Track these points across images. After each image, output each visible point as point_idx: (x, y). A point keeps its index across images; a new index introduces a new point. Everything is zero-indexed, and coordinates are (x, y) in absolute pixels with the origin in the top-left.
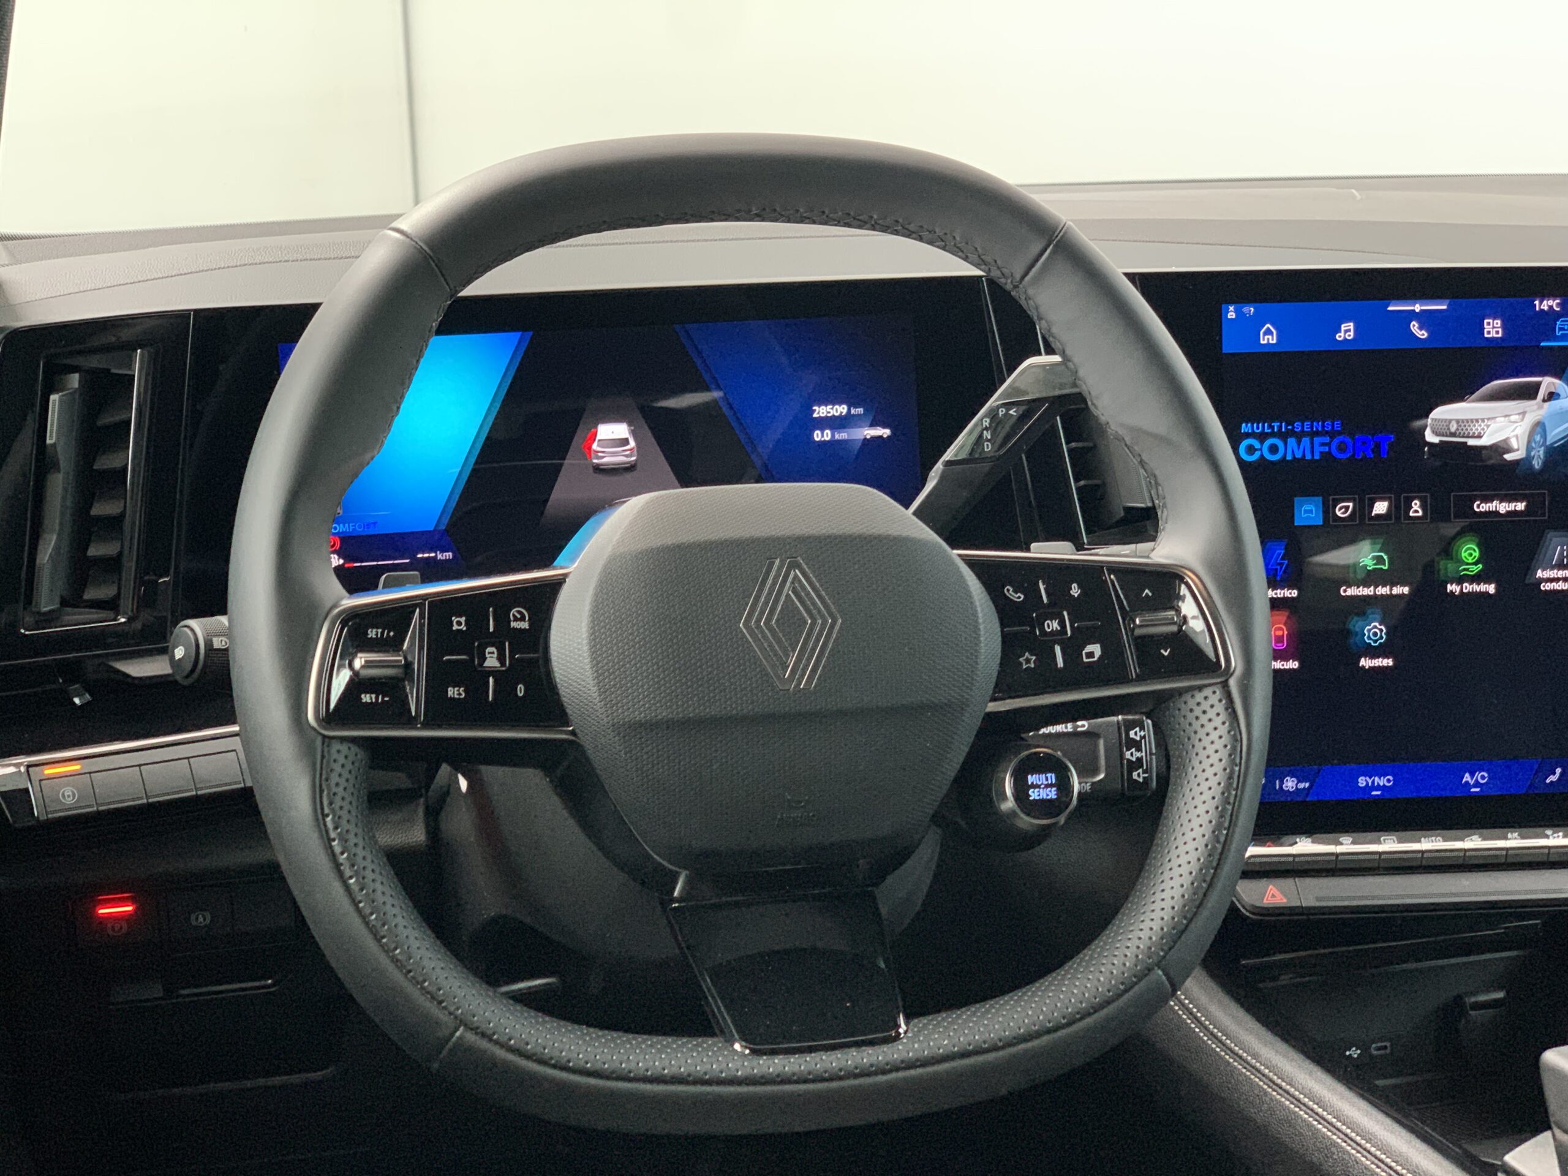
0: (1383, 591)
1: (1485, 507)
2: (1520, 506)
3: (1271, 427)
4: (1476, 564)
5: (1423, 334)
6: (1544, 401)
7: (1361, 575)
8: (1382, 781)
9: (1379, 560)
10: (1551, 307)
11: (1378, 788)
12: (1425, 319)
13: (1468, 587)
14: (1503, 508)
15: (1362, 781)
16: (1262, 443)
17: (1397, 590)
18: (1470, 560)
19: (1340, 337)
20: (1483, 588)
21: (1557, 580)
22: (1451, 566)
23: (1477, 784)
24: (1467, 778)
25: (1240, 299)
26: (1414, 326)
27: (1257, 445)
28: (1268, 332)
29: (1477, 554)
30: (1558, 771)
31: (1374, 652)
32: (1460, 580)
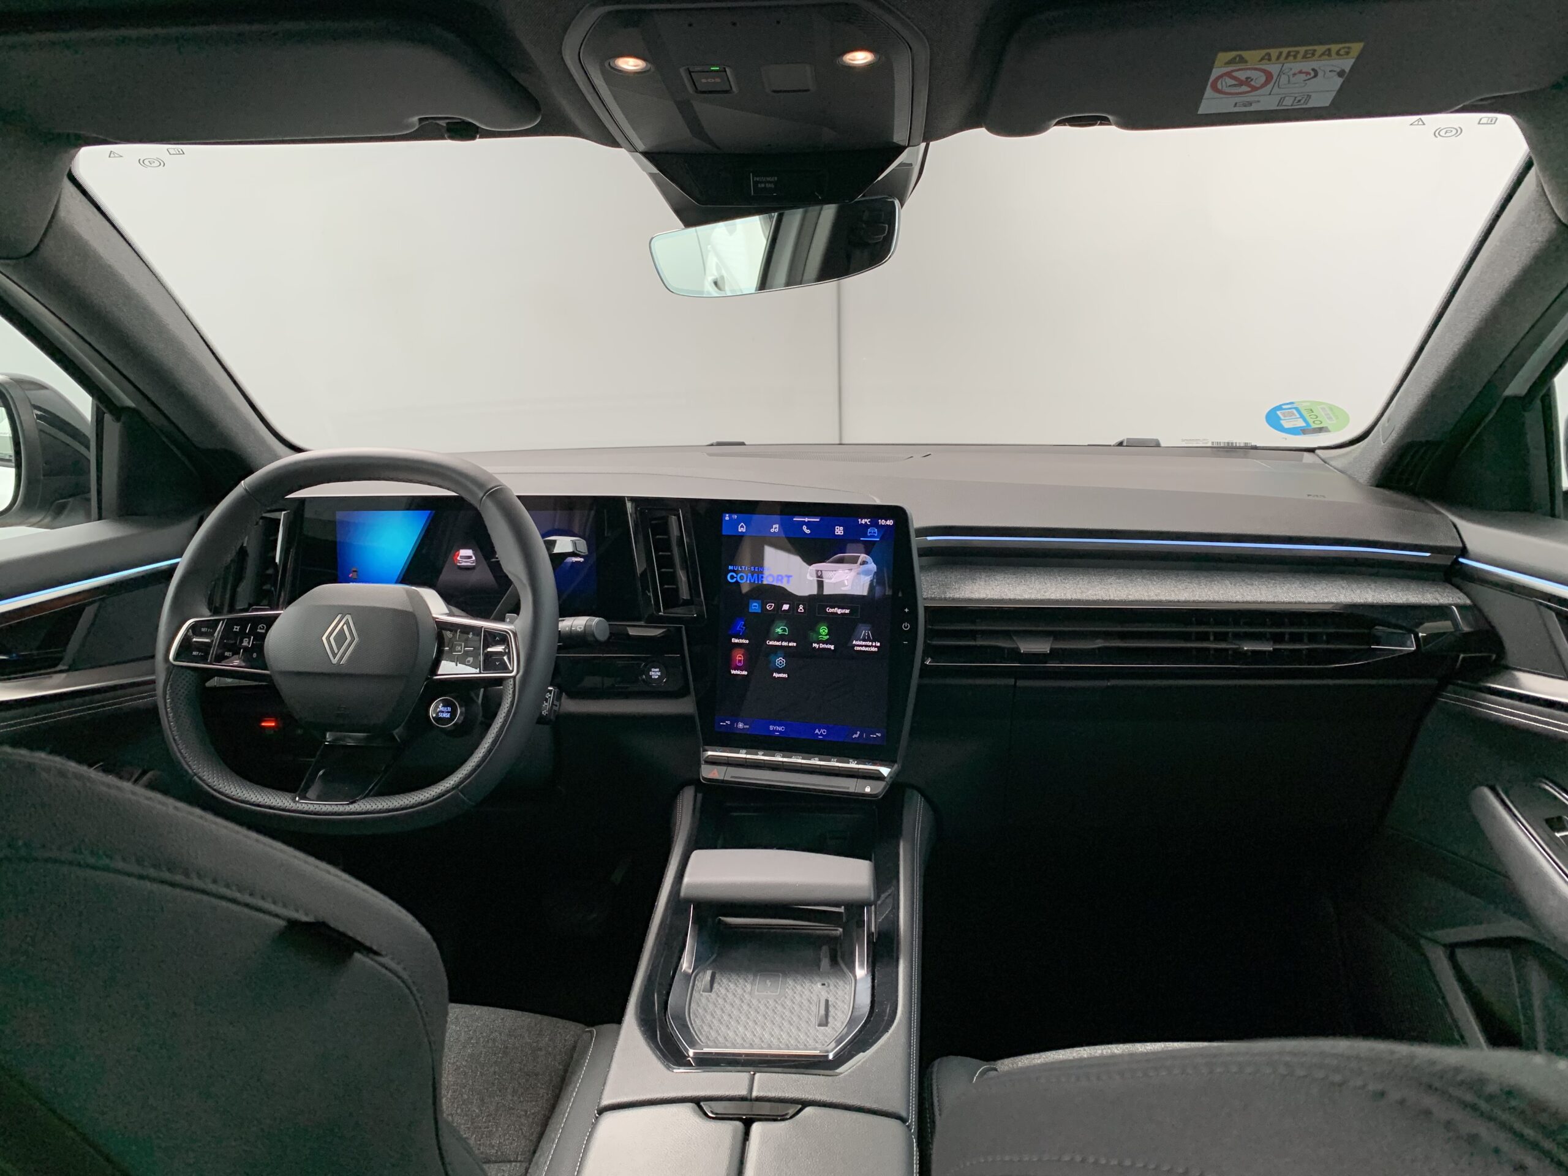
0: (785, 644)
1: (831, 610)
2: (847, 611)
3: (741, 568)
4: (826, 635)
5: (808, 531)
6: (861, 564)
7: (776, 636)
8: (780, 729)
9: (784, 630)
10: (866, 523)
11: (778, 731)
12: (809, 525)
13: (822, 646)
14: (839, 611)
15: (771, 728)
16: (737, 575)
17: (791, 644)
18: (824, 634)
19: (772, 530)
20: (829, 646)
21: (862, 646)
22: (815, 636)
23: (821, 735)
24: (817, 731)
25: (730, 512)
26: (805, 528)
27: (735, 575)
28: (742, 527)
29: (827, 631)
30: (859, 733)
31: (779, 671)
32: (819, 642)
